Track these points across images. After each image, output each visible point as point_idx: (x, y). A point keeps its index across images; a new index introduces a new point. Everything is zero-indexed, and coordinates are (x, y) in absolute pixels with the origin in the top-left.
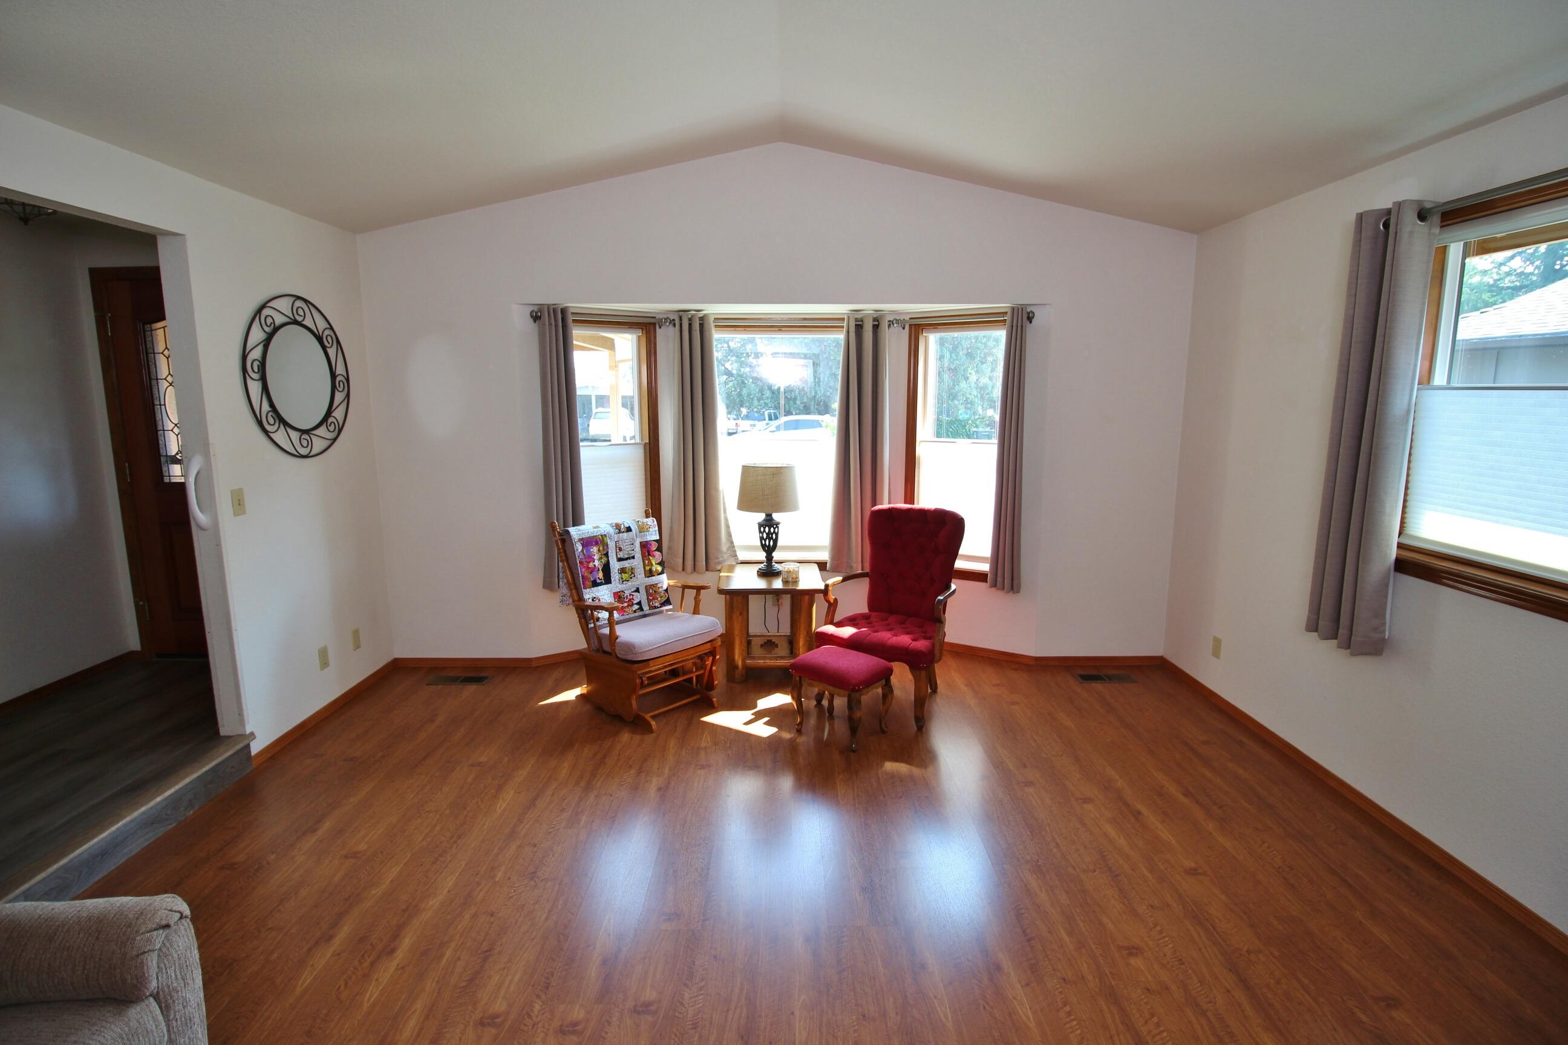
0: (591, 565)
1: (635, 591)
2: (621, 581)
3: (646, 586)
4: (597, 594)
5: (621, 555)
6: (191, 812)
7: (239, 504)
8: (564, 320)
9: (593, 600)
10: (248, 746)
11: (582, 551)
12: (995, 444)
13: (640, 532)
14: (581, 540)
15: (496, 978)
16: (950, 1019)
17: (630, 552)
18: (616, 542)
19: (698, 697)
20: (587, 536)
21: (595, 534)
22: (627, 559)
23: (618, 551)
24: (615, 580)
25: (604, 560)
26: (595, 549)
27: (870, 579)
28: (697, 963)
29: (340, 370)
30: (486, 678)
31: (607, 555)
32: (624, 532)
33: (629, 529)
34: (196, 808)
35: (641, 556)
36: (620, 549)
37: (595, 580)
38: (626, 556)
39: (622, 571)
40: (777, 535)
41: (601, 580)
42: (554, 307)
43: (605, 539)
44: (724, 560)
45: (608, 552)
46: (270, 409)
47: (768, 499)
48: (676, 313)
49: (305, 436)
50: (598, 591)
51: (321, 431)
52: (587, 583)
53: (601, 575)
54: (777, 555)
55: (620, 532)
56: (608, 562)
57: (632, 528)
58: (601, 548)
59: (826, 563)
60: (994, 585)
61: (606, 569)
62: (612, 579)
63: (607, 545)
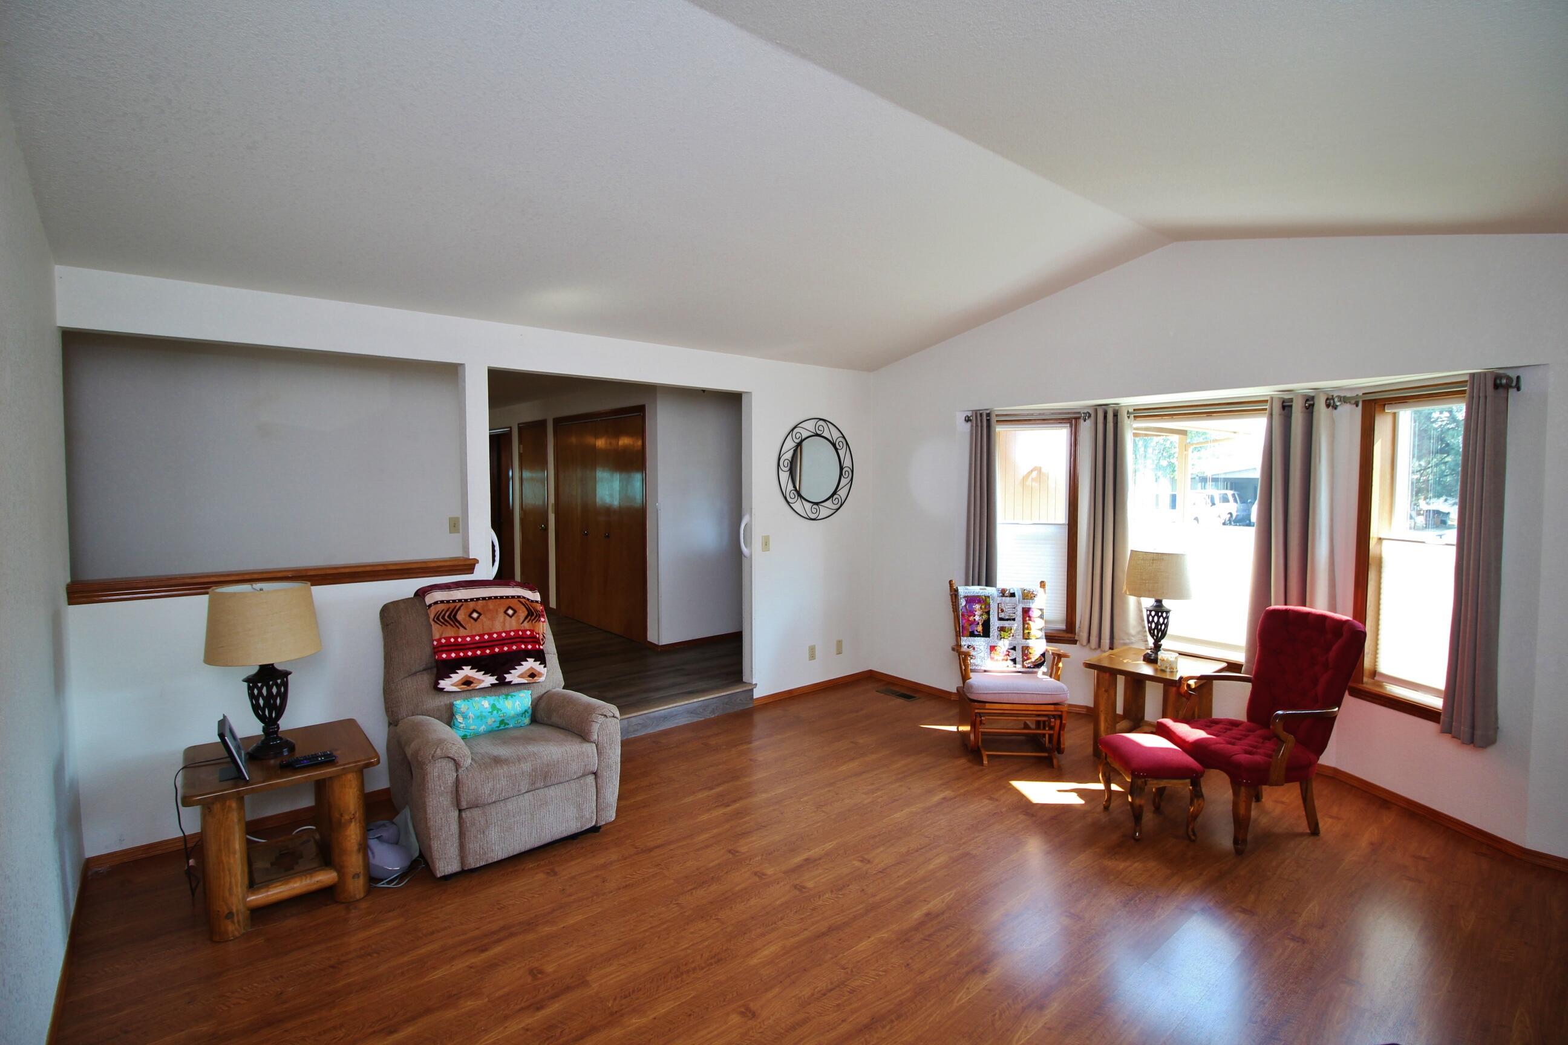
0: (971, 618)
1: (1012, 649)
2: (999, 637)
3: (1023, 647)
4: (972, 643)
5: (1002, 615)
6: (713, 716)
7: (766, 544)
8: (988, 421)
9: (968, 647)
10: (752, 690)
11: (965, 606)
12: (1453, 545)
13: (1024, 599)
14: (965, 597)
15: (754, 839)
16: (961, 1003)
17: (1011, 615)
18: (998, 604)
19: (1046, 754)
20: (972, 594)
21: (979, 594)
22: (1007, 620)
23: (1000, 612)
24: (993, 636)
25: (985, 617)
26: (977, 606)
27: (1253, 685)
28: (850, 887)
29: (847, 463)
30: (914, 697)
31: (988, 613)
32: (1007, 596)
33: (1013, 595)
34: (716, 715)
35: (1021, 620)
36: (1002, 611)
37: (973, 632)
38: (1007, 617)
39: (1002, 629)
40: (1166, 625)
41: (980, 632)
42: (981, 412)
43: (988, 599)
44: (1132, 643)
45: (989, 611)
46: (793, 489)
47: (1146, 583)
48: (1092, 408)
49: (815, 506)
50: (974, 641)
51: (828, 504)
52: (965, 632)
53: (980, 628)
54: (1165, 643)
55: (1003, 595)
56: (989, 619)
57: (1016, 594)
58: (983, 607)
59: (1242, 665)
60: (1447, 730)
61: (986, 625)
62: (991, 635)
63: (989, 605)
